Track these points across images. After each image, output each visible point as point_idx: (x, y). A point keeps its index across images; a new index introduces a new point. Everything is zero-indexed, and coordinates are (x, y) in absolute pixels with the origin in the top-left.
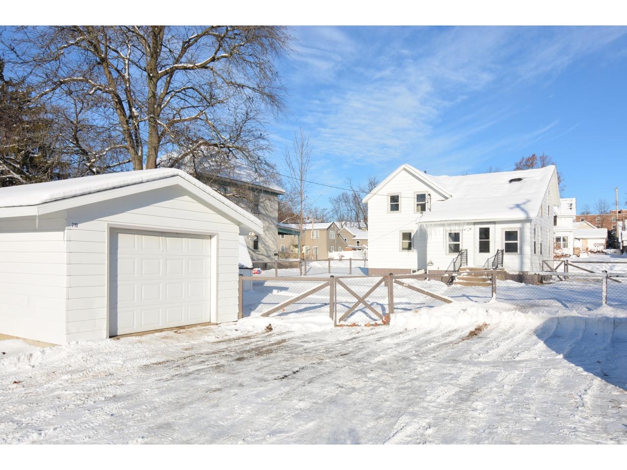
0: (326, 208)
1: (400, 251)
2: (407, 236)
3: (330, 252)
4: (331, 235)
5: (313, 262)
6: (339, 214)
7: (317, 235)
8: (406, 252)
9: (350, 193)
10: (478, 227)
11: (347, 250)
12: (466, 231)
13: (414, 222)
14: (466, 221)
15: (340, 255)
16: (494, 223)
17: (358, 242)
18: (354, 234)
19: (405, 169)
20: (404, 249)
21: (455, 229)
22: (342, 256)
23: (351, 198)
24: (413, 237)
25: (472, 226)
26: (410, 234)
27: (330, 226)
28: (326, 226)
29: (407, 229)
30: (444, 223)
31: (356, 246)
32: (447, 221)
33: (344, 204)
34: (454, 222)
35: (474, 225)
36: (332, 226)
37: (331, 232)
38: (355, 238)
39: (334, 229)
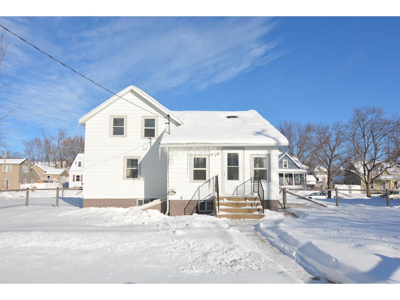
0: (18, 151)
1: (124, 179)
2: (132, 162)
3: (22, 184)
4: (24, 170)
5: (4, 192)
6: (31, 155)
7: (9, 169)
8: (131, 180)
9: (42, 139)
10: (226, 152)
11: (39, 182)
12: (213, 156)
13: (142, 148)
14: (217, 145)
15: (33, 186)
16: (243, 148)
17: (49, 177)
18: (45, 170)
19: (132, 91)
20: (127, 177)
21: (201, 154)
22: (35, 187)
23: (43, 143)
24: (140, 163)
25: (220, 151)
26: (137, 161)
27: (24, 162)
28: (20, 161)
29: (133, 155)
30: (191, 146)
31: (47, 179)
32: (195, 143)
33: (36, 147)
34: (202, 145)
35: (222, 150)
36: (26, 162)
37: (24, 167)
38: (46, 173)
39: (27, 165)
